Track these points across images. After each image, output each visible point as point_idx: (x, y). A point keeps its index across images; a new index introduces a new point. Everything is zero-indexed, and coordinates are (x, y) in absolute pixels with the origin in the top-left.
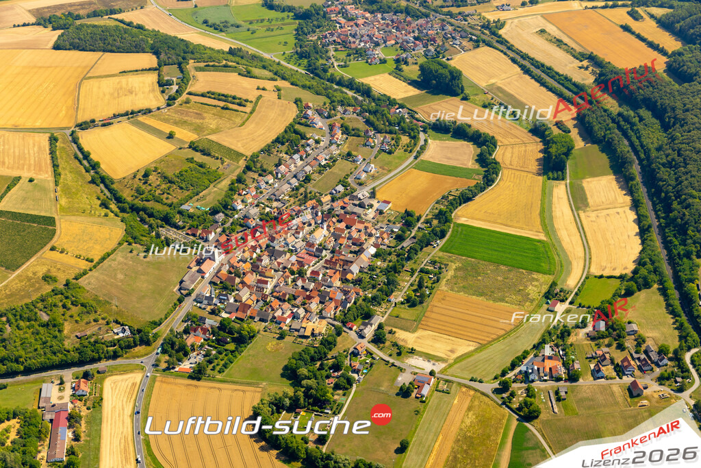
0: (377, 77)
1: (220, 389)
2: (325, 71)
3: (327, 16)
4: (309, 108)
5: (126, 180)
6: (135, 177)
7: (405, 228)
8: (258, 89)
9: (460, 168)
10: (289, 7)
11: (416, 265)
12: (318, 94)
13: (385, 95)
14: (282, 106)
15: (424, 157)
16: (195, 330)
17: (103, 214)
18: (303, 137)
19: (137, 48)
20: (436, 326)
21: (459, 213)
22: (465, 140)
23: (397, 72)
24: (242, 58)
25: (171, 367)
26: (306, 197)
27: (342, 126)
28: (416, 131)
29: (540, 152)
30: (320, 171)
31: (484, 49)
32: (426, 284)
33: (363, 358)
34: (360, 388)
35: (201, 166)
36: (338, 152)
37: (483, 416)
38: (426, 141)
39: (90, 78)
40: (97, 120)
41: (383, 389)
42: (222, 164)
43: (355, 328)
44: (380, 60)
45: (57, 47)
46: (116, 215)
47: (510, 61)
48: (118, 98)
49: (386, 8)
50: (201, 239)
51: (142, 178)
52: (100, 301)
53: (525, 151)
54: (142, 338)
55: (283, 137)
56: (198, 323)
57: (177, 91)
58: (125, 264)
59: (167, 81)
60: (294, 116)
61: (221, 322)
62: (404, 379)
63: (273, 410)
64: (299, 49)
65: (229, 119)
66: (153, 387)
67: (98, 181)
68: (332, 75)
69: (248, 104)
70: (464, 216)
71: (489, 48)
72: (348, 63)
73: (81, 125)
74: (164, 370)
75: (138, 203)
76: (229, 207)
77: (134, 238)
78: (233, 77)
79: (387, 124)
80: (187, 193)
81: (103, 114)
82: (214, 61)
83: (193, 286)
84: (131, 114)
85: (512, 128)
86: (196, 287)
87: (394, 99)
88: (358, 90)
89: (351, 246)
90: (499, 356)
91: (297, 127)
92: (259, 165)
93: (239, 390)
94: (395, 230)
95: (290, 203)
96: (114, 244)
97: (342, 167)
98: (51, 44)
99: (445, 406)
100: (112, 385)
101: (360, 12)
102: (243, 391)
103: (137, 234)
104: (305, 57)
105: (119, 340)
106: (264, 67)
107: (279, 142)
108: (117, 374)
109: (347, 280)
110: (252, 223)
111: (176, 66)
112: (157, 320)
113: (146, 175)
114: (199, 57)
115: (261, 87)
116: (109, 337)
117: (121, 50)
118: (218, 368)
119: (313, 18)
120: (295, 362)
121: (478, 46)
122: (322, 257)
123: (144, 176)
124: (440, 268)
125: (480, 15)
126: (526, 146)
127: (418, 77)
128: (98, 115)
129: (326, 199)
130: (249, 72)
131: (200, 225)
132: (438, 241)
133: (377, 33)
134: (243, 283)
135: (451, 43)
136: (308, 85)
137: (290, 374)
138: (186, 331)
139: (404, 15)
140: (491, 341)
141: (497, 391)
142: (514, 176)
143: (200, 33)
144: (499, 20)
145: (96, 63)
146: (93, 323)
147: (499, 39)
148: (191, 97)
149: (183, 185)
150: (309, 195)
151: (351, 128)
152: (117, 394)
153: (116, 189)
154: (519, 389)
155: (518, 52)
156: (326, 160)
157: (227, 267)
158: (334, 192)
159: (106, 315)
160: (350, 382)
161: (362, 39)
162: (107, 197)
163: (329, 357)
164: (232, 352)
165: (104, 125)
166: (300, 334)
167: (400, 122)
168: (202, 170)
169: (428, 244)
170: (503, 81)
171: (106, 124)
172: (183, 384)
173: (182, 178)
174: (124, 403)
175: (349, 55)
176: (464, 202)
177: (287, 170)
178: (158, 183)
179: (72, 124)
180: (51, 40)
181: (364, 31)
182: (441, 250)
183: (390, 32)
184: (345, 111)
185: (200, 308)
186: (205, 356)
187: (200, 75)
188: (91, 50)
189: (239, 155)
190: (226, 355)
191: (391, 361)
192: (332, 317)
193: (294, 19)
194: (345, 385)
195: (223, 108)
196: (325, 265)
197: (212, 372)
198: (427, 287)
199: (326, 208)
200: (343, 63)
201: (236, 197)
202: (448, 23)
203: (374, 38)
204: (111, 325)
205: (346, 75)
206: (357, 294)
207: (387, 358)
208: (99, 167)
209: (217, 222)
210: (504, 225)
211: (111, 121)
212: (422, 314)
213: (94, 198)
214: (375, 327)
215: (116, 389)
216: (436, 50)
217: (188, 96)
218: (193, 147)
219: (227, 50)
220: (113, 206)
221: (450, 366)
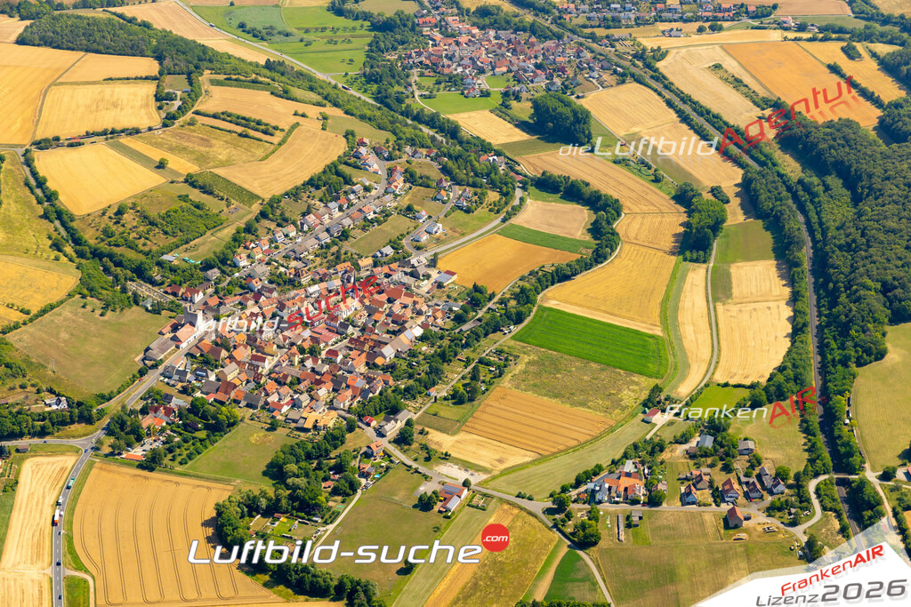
0: (473, 114)
1: (177, 483)
2: (400, 101)
3: (417, 28)
4: (362, 144)
5: (91, 218)
6: (104, 214)
7: (469, 307)
8: (295, 114)
9: (564, 238)
10: (364, 13)
11: (475, 354)
12: (380, 128)
13: (478, 137)
14: (326, 140)
15: (515, 221)
16: (156, 410)
17: (53, 257)
18: (348, 181)
19: (134, 50)
20: (486, 429)
21: (549, 295)
22: (579, 203)
23: (503, 110)
24: (283, 74)
25: (116, 452)
26: (338, 258)
27: (406, 171)
28: (510, 185)
29: (680, 225)
30: (364, 226)
31: (632, 86)
32: (482, 378)
33: (378, 460)
34: (366, 495)
35: (197, 207)
36: (395, 204)
37: (523, 539)
38: (522, 199)
39: (62, 84)
40: (62, 138)
41: (396, 498)
42: (228, 206)
43: (374, 423)
44: (481, 91)
45: (21, 41)
46: (71, 260)
47: (664, 104)
48: (97, 111)
49: (503, 23)
50: (183, 299)
51: (113, 216)
52: (32, 363)
53: (661, 223)
54: (82, 414)
55: (319, 179)
56: (161, 402)
57: (179, 108)
58: (74, 321)
59: (168, 94)
60: (341, 153)
61: (192, 404)
62: (426, 488)
63: (243, 511)
64: (368, 70)
65: (247, 150)
66: (88, 474)
67: (53, 216)
68: (408, 106)
69: (277, 133)
70: (555, 298)
71: (638, 85)
72: (435, 93)
73: (40, 143)
74: (106, 456)
75: (104, 247)
76: (229, 262)
77: (91, 290)
78: (263, 97)
79: (472, 174)
80: (172, 240)
81: (73, 131)
82: (239, 74)
83: (162, 357)
84: (110, 134)
85: (649, 191)
86: (166, 358)
87: (490, 144)
88: (441, 129)
89: (389, 324)
90: (563, 471)
91: (342, 168)
92: (278, 212)
93: (203, 486)
94: (455, 309)
95: (314, 265)
96: (62, 294)
97: (398, 224)
98: (14, 37)
99: (475, 525)
100: (34, 467)
101: (465, 26)
102: (208, 488)
103: (95, 284)
104: (376, 81)
105: (50, 413)
106: (311, 89)
107: (313, 185)
108: (42, 456)
109: (376, 366)
110: (257, 286)
111: (185, 76)
112: (106, 392)
113: (120, 212)
114: (218, 66)
115: (300, 112)
116: (38, 408)
117: (111, 51)
118: (179, 459)
119: (397, 30)
120: (283, 457)
121: (623, 82)
122: (347, 335)
123: (116, 214)
124: (506, 360)
125: (634, 40)
126: (663, 217)
127: (530, 118)
128: (65, 132)
129: (366, 262)
130: (286, 92)
131: (185, 282)
132: (512, 327)
133: (483, 56)
134: (231, 358)
135: (586, 75)
136: (368, 116)
137: (276, 472)
138: (144, 411)
139: (528, 34)
140: (557, 453)
141: (549, 511)
142: (637, 254)
143: (232, 40)
144: (659, 48)
145: (73, 65)
146: (19, 390)
147: (654, 74)
148: (197, 117)
149: (169, 229)
150: (343, 256)
151: (418, 175)
152: (39, 479)
153: (75, 227)
154: (580, 510)
155: (679, 94)
156: (375, 213)
157: (214, 338)
158: (379, 255)
159: (37, 380)
160: (353, 487)
161: (462, 63)
162: (62, 237)
163: (332, 455)
164: (202, 441)
165: (71, 145)
166: (299, 425)
167: (491, 173)
168: (198, 212)
169: (496, 329)
170: (651, 130)
171: (75, 144)
172: (127, 474)
173: (169, 220)
174: (47, 490)
175: (439, 83)
176: (559, 281)
177: (318, 221)
178: (135, 224)
179: (27, 141)
180: (14, 32)
181: (466, 52)
182: (514, 338)
183: (503, 55)
184: (415, 153)
185: (168, 384)
186: (164, 443)
187: (216, 90)
188: (68, 49)
189: (253, 197)
190: (193, 444)
191: (415, 465)
192: (346, 408)
193: (370, 30)
194: (346, 490)
195: (240, 135)
196: (349, 345)
197: (171, 463)
198: (483, 382)
199: (364, 274)
200: (427, 93)
201: (239, 250)
202: (587, 48)
203: (478, 63)
204: (42, 394)
205: (428, 108)
206: (386, 383)
207: (409, 462)
208: (57, 199)
209: (209, 280)
210: (608, 313)
211: (82, 141)
212: (470, 414)
213: (44, 237)
214: (400, 424)
215: (37, 473)
216: (563, 84)
217: (194, 115)
218: (191, 181)
219: (263, 62)
220: (69, 249)
221: (494, 478)
